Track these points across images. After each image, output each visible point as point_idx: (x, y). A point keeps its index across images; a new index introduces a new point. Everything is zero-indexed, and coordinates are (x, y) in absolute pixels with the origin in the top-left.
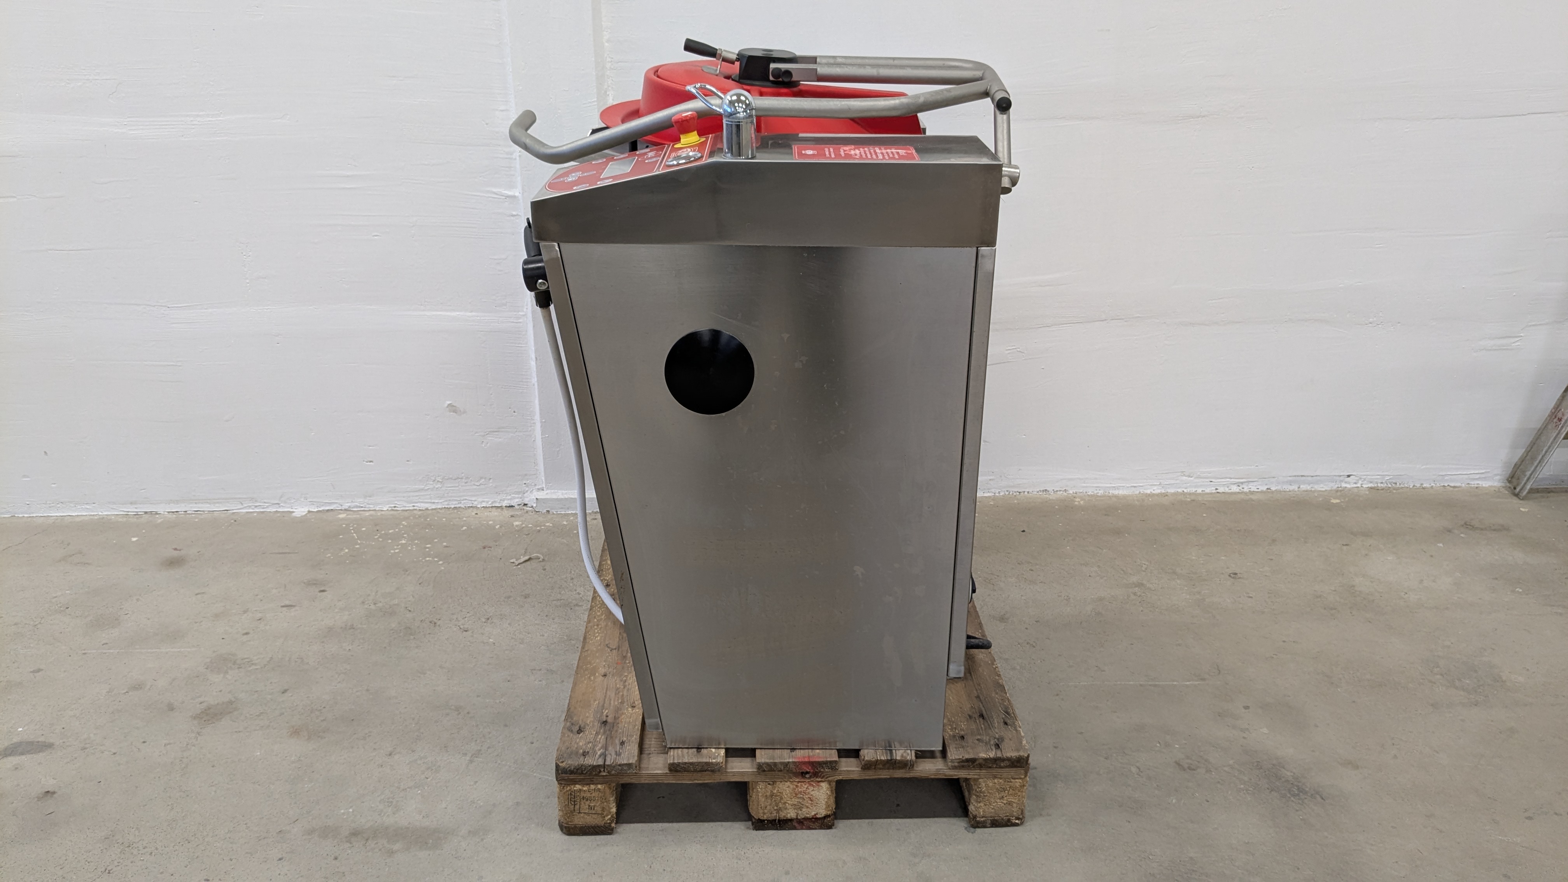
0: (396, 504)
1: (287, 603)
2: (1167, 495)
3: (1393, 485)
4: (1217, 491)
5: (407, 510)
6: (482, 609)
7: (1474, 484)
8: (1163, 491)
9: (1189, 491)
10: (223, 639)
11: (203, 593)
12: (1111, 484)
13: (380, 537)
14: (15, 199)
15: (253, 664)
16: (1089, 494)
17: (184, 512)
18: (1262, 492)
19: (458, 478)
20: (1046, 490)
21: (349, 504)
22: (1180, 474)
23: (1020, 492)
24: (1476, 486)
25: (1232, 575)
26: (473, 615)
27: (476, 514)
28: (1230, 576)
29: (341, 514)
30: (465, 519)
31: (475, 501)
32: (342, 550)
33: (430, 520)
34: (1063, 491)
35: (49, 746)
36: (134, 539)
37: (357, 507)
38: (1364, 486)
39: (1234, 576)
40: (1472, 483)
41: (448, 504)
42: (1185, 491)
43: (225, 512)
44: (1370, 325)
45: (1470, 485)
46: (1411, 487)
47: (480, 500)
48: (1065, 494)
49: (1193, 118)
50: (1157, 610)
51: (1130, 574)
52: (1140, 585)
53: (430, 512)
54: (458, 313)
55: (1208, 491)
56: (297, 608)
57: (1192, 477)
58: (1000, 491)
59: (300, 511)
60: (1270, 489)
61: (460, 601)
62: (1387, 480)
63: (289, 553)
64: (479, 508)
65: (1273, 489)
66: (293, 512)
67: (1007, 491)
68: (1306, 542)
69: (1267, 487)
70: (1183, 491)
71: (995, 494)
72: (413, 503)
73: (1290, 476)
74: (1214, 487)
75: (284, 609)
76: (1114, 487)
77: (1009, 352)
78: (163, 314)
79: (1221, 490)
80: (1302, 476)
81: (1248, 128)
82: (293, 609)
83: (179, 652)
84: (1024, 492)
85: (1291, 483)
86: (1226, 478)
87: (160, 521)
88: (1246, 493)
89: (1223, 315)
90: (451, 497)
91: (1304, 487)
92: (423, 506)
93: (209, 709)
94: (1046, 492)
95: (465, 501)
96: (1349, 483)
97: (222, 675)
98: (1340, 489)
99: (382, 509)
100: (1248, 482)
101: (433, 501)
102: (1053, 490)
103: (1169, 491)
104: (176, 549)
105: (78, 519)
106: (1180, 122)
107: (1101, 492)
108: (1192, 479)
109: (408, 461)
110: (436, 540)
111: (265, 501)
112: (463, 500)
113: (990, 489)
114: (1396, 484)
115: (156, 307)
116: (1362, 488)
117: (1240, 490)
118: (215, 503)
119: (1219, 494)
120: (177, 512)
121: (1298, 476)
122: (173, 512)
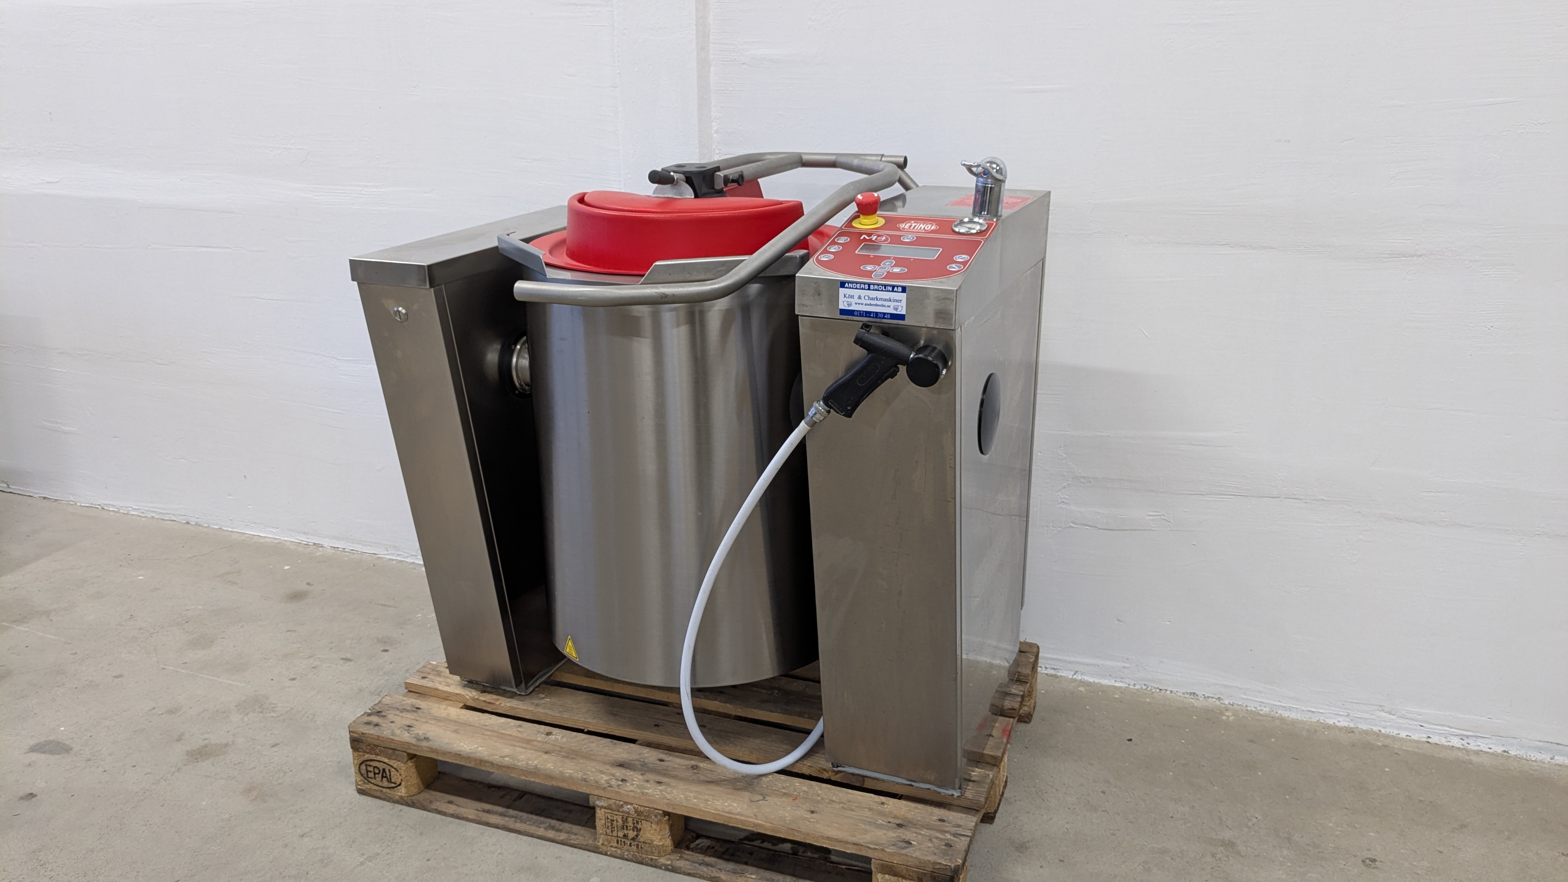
1: (349, 656)
2: (1353, 732)
4: (1429, 740)
8: (1352, 725)
9: (1388, 732)
10: (272, 680)
11: (294, 631)
12: (1280, 701)
14: (230, 250)
15: (274, 711)
16: (1249, 709)
18: (1492, 754)
20: (1194, 693)
22: (1377, 707)
23: (1161, 690)
25: (1367, 861)
28: (1363, 861)
34: (1217, 699)
35: (67, 750)
36: (287, 567)
39: (1370, 863)
42: (1383, 731)
43: (375, 555)
48: (1218, 703)
49: (1405, 257)
51: (1227, 827)
52: (1229, 845)
55: (1415, 737)
57: (1393, 715)
58: (1136, 683)
60: (1508, 752)
63: (391, 607)
65: (1513, 753)
67: (1145, 685)
68: (1509, 838)
69: (1504, 749)
70: (1380, 731)
71: (1129, 685)
73: (1539, 741)
74: (1425, 734)
75: (342, 661)
76: (1285, 707)
77: (1151, 518)
78: (332, 365)
79: (1435, 739)
80: (1557, 744)
81: (1486, 275)
82: (350, 663)
83: (230, 685)
84: (1166, 690)
85: (1540, 750)
86: (1443, 725)
87: (319, 554)
88: (1467, 751)
89: (1443, 514)
93: (206, 747)
94: (1194, 696)
97: (242, 716)
100: (1477, 737)
102: (1204, 695)
103: (1360, 726)
104: (308, 584)
105: (262, 540)
106: (1386, 260)
107: (1266, 710)
108: (1394, 717)
111: (405, 551)
113: (1123, 679)
117: (1463, 745)
118: (367, 545)
119: (1428, 745)
120: (338, 548)
121: (1551, 743)
122: (335, 548)
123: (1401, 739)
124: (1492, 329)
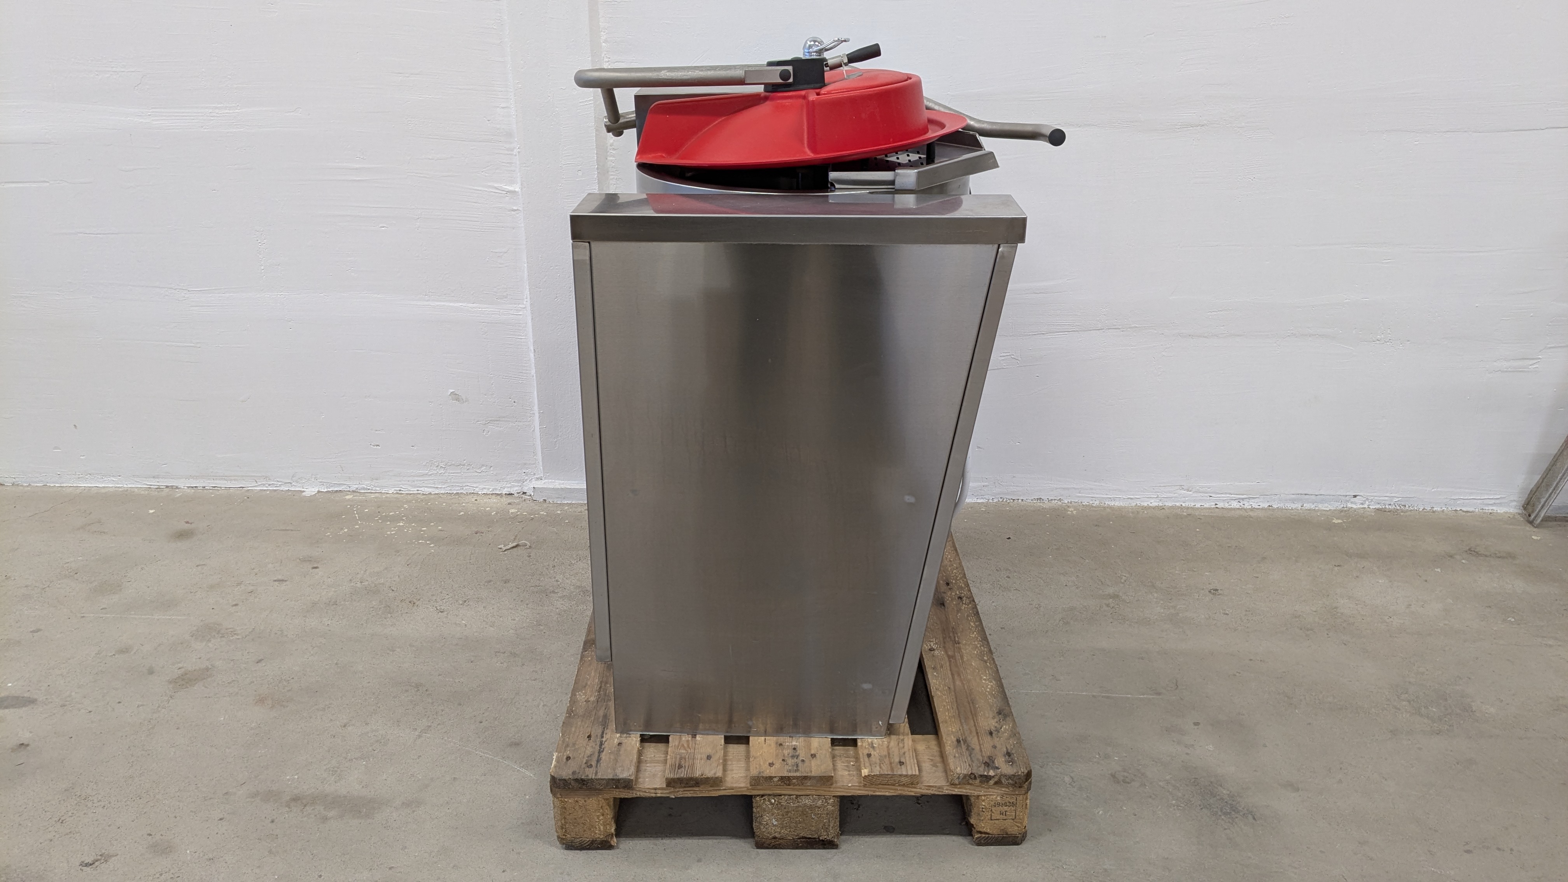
0: (401, 487)
1: (280, 577)
2: (1163, 508)
3: (1402, 507)
4: (1217, 506)
5: (410, 494)
6: (462, 592)
7: (1489, 510)
8: (1160, 504)
9: (1187, 505)
10: (213, 609)
11: (204, 565)
12: (1107, 495)
13: (379, 519)
15: (235, 634)
16: (1084, 504)
17: (202, 487)
18: (1263, 509)
19: (460, 465)
20: (1041, 498)
21: (356, 486)
22: (1178, 487)
23: (1014, 500)
24: (1490, 511)
25: (1212, 591)
26: (452, 597)
27: (476, 500)
29: (348, 495)
30: (464, 504)
31: (476, 487)
32: (342, 529)
33: (431, 505)
34: (1058, 500)
35: (32, 701)
36: (151, 511)
37: (364, 489)
38: (1371, 507)
39: (1214, 592)
40: (1487, 508)
41: (451, 490)
42: (1184, 505)
43: (241, 489)
44: (1378, 342)
45: (1484, 511)
46: (1421, 510)
47: (481, 486)
48: (1059, 503)
49: (1192, 127)
50: (1127, 622)
51: (1108, 585)
52: (1115, 597)
53: (433, 496)
54: (461, 304)
55: (1207, 505)
56: (287, 583)
57: (1190, 491)
58: (994, 497)
59: (310, 491)
60: (1271, 506)
61: (443, 583)
62: (1396, 502)
63: (292, 530)
64: (479, 494)
65: (1275, 506)
66: (304, 491)
67: (1001, 498)
68: (1297, 561)
69: (1269, 504)
70: (1181, 505)
71: (988, 500)
72: (418, 487)
73: (1293, 494)
74: (1214, 502)
75: (276, 583)
76: (1110, 498)
77: (1003, 358)
78: (184, 297)
79: (1220, 505)
80: (1305, 494)
81: (1250, 138)
82: (284, 584)
83: (170, 619)
84: (1018, 499)
85: (1293, 501)
86: (1226, 493)
87: (179, 495)
88: (1246, 510)
89: (1223, 328)
90: (454, 482)
91: (1307, 506)
92: (427, 490)
93: (186, 674)
94: (1040, 501)
95: (466, 488)
96: (1355, 504)
97: (204, 644)
98: (1345, 509)
99: (388, 492)
100: (1249, 498)
101: (436, 486)
102: (1048, 499)
103: (1167, 504)
104: (187, 522)
105: (103, 491)
106: (1178, 130)
107: (1097, 503)
108: (1190, 493)
109: (413, 446)
110: (433, 524)
111: (278, 480)
112: (465, 486)
113: (984, 496)
114: (1405, 506)
115: (178, 290)
116: (1369, 510)
117: (1241, 506)
118: (231, 480)
119: (1217, 509)
120: (196, 487)
121: (1301, 494)
122: (192, 487)
123: (1198, 508)
124: (1254, 180)
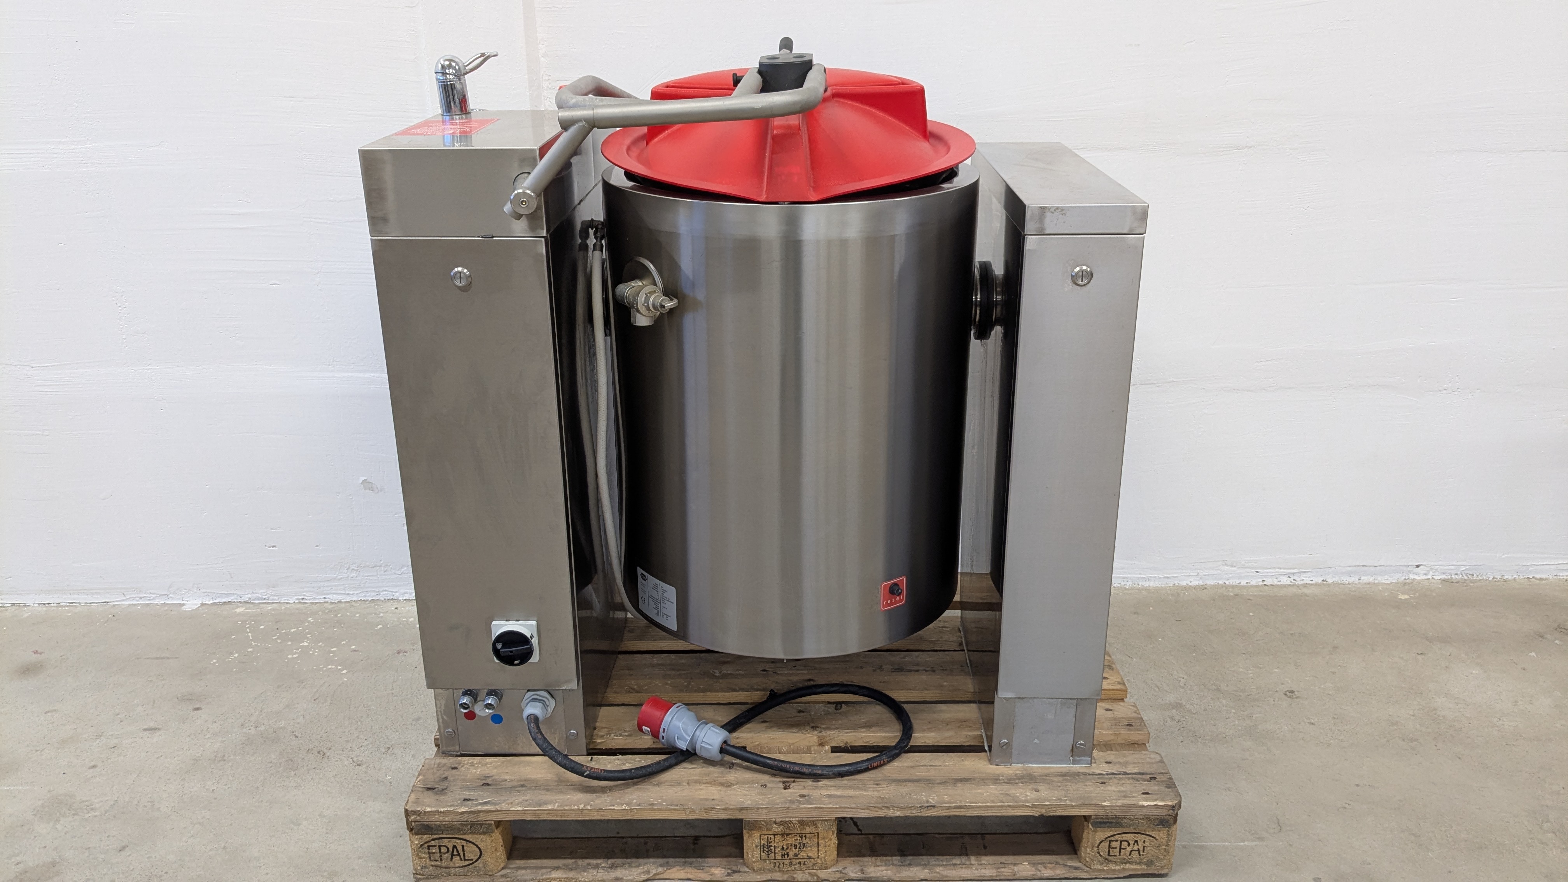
0: (304, 595)
1: (152, 724)
2: (1206, 588)
3: (1470, 577)
4: (1265, 583)
5: (316, 603)
6: (384, 736)
7: (1563, 576)
8: (1201, 583)
9: (1231, 583)
10: (64, 773)
11: (55, 710)
12: (1140, 574)
13: (278, 638)
15: (92, 809)
17: (57, 604)
18: (1316, 585)
19: (376, 566)
21: (249, 596)
22: (1220, 563)
24: (1565, 578)
25: (1288, 693)
26: (371, 744)
27: (396, 608)
28: (1285, 694)
29: (238, 607)
30: (382, 615)
31: (396, 592)
32: (232, 653)
33: (341, 616)
37: (258, 599)
38: (1436, 578)
39: (1290, 694)
40: (1561, 574)
41: (365, 596)
42: (1227, 583)
43: (105, 604)
44: (1445, 392)
45: (1559, 577)
46: (1490, 579)
47: (402, 591)
49: (1237, 149)
50: (1200, 740)
52: (1178, 706)
53: (343, 605)
54: (373, 375)
55: (1253, 582)
56: (161, 732)
57: (1235, 567)
59: (192, 604)
60: (1326, 581)
61: (359, 723)
62: (1463, 571)
63: (168, 658)
64: (400, 600)
65: (1330, 581)
66: (184, 605)
68: (1373, 650)
69: (1322, 579)
70: (1225, 583)
72: (325, 594)
73: (1349, 567)
74: (1261, 578)
75: (147, 733)
76: (1144, 578)
78: (27, 375)
79: (1269, 582)
80: (1363, 566)
82: (158, 733)
83: (8, 791)
86: (1274, 568)
87: (26, 615)
88: (1298, 586)
89: (1272, 380)
90: (369, 587)
91: (1366, 579)
92: (336, 598)
93: (26, 872)
95: (384, 593)
96: (1418, 574)
97: (51, 824)
98: (1408, 581)
99: (288, 601)
100: (1300, 573)
101: (347, 592)
103: (1208, 583)
104: (36, 652)
106: (1222, 153)
107: (1129, 584)
108: (1236, 569)
109: (317, 546)
110: (344, 642)
111: (151, 591)
112: (382, 591)
114: (1473, 575)
115: (18, 367)
116: (1433, 581)
117: (1291, 582)
118: (93, 594)
119: (1266, 587)
120: (49, 604)
121: (1358, 566)
122: (44, 604)
123: (1244, 587)
124: (1308, 209)
